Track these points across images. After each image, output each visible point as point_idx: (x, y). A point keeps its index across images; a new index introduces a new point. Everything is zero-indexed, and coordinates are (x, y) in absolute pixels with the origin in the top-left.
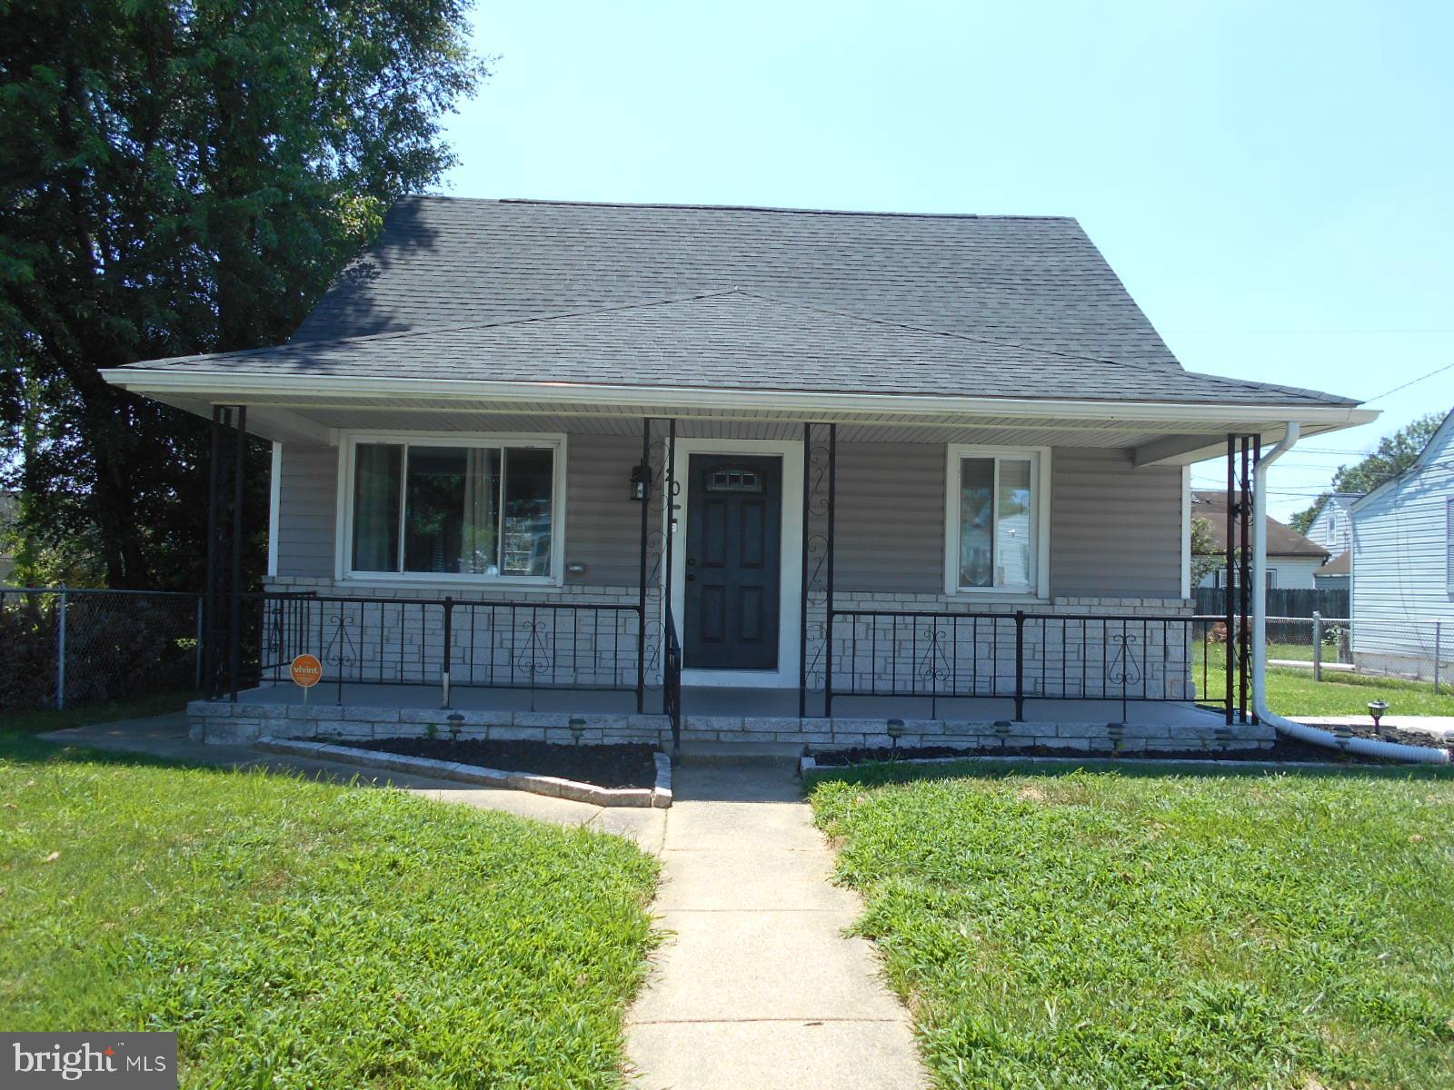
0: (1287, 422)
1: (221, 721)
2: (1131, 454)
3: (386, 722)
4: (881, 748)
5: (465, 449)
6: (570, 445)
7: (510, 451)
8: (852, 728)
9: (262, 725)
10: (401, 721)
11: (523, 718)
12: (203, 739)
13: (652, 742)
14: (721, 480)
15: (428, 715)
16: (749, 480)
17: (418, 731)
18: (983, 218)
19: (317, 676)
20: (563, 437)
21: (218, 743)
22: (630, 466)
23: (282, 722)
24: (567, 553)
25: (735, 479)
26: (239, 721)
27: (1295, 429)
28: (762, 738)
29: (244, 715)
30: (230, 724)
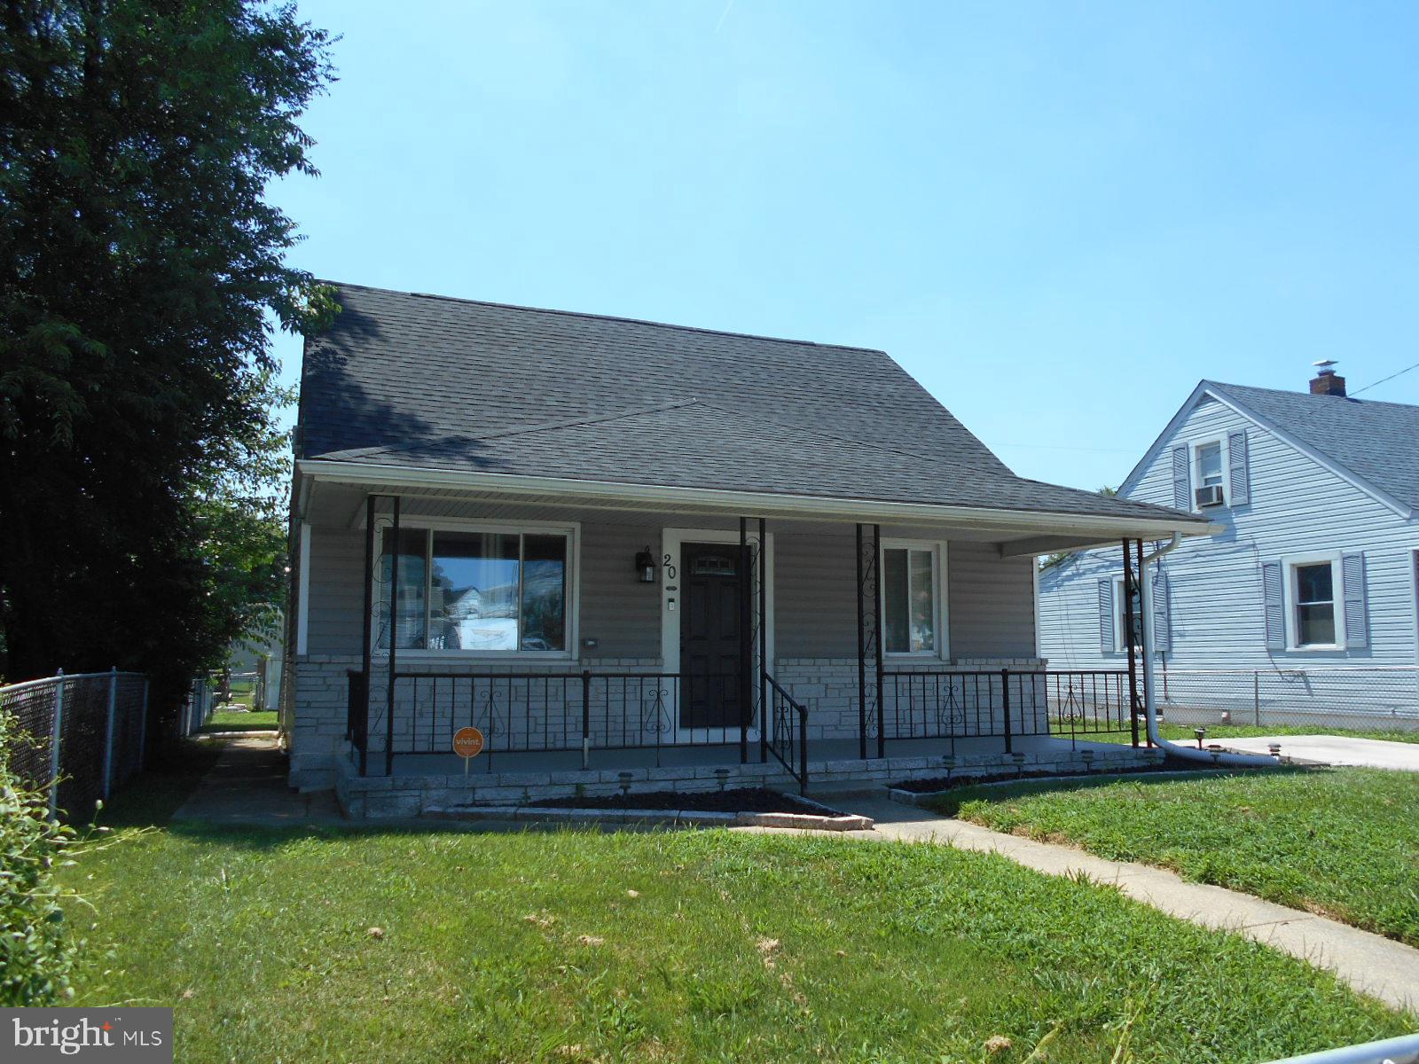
0: (1174, 532)
1: (383, 795)
2: (1000, 548)
3: (537, 786)
4: (923, 780)
5: (479, 535)
6: (583, 532)
7: (528, 537)
8: (903, 765)
9: (423, 796)
10: (552, 784)
11: (656, 773)
12: (364, 814)
13: (758, 787)
14: (702, 564)
15: (577, 777)
16: (724, 565)
17: (568, 791)
18: (820, 346)
19: (479, 747)
20: (577, 526)
21: (380, 816)
22: (633, 552)
23: (442, 792)
24: (581, 630)
25: (713, 564)
26: (400, 794)
27: (1178, 535)
28: (840, 778)
29: (406, 787)
30: (391, 797)
